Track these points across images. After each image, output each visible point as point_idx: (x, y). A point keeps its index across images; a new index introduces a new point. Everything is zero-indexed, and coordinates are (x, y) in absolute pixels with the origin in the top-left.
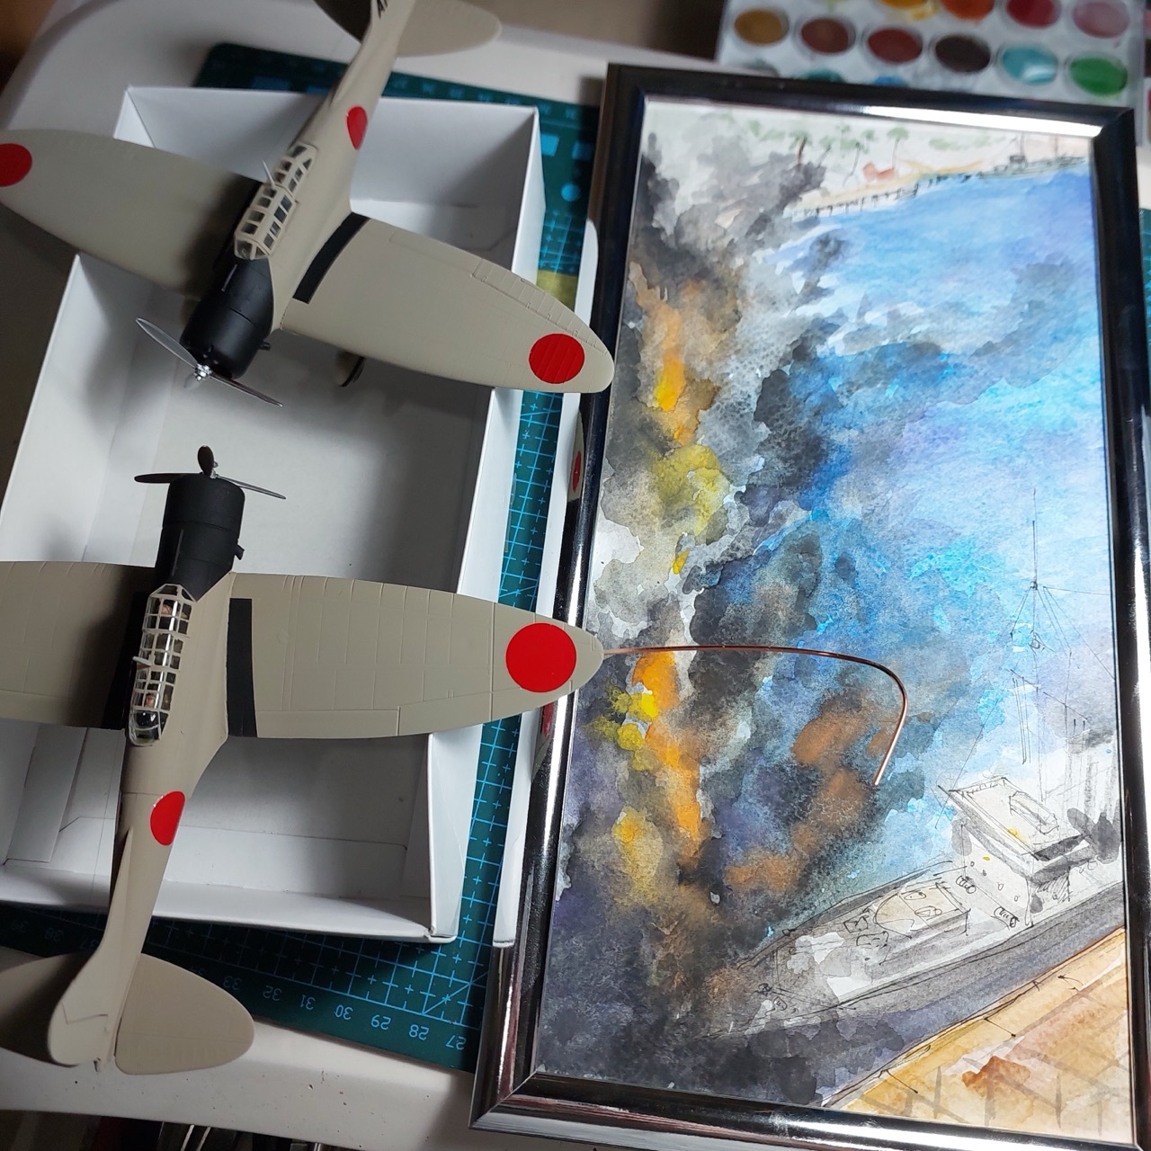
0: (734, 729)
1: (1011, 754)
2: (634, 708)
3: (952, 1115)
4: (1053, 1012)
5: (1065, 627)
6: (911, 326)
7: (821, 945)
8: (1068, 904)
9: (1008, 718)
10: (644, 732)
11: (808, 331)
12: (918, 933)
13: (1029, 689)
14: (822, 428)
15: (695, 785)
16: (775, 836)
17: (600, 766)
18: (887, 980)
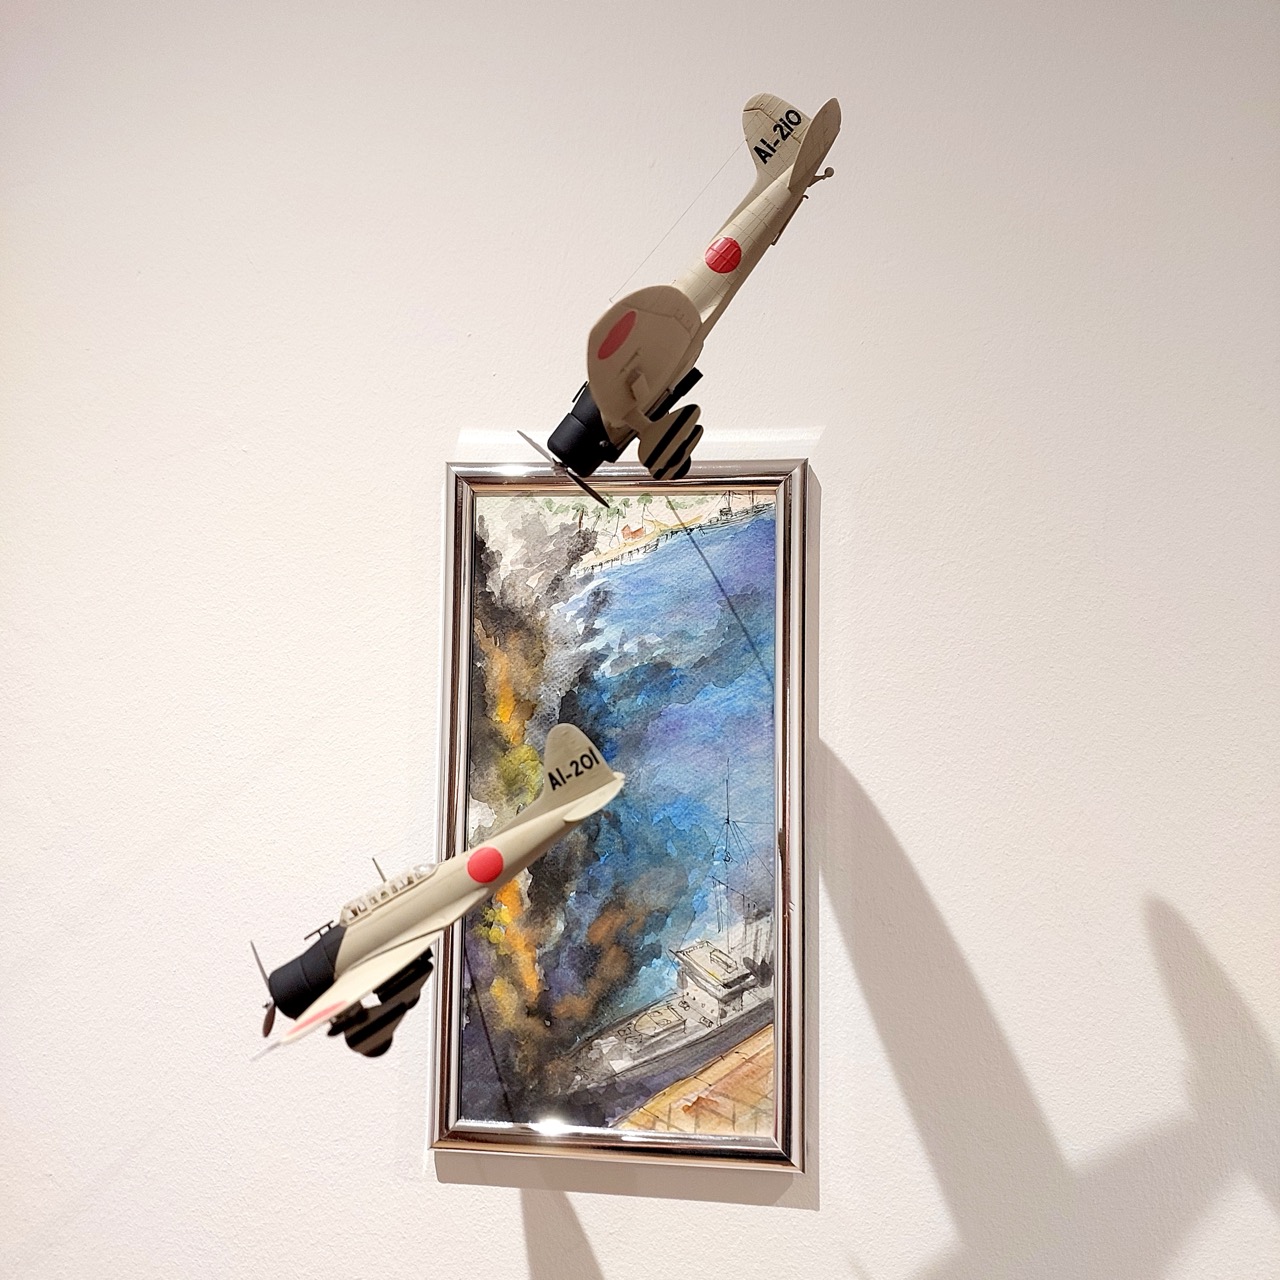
0: (555, 926)
1: (712, 927)
2: (497, 918)
3: (676, 1128)
4: (732, 1072)
5: (745, 847)
6: (652, 650)
7: (606, 1044)
8: (741, 1013)
9: (710, 906)
10: (503, 932)
11: (588, 661)
12: (658, 1034)
13: (722, 887)
14: (599, 728)
15: (534, 962)
16: (578, 986)
17: (481, 954)
18: (641, 1060)
